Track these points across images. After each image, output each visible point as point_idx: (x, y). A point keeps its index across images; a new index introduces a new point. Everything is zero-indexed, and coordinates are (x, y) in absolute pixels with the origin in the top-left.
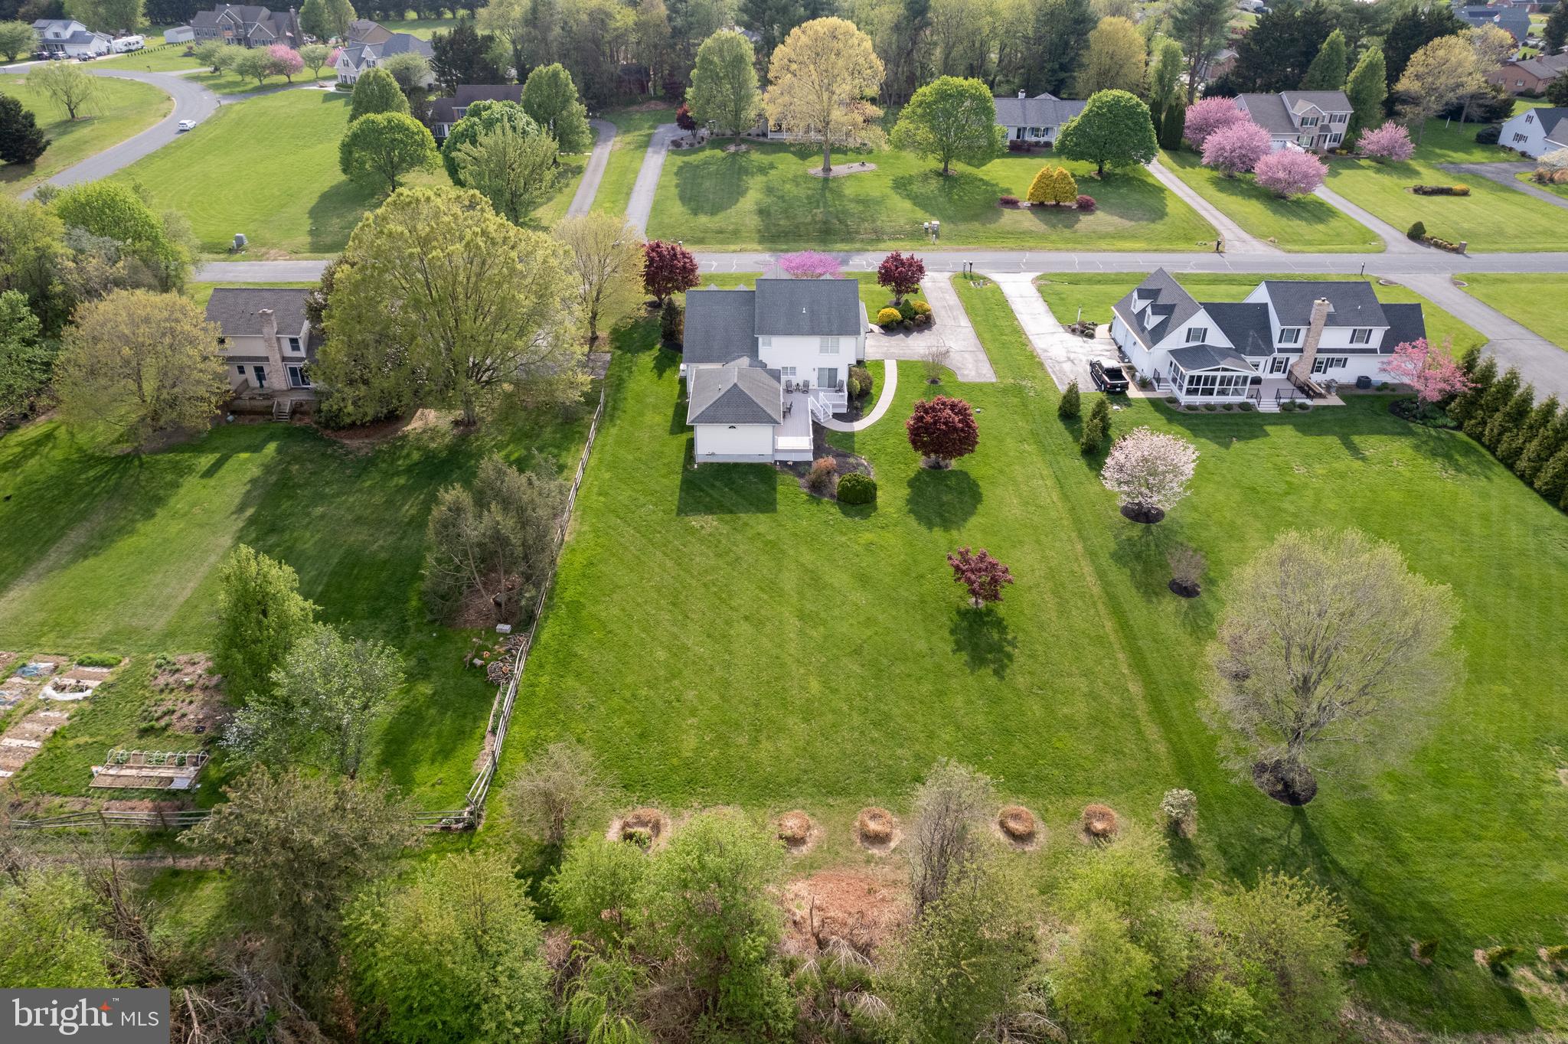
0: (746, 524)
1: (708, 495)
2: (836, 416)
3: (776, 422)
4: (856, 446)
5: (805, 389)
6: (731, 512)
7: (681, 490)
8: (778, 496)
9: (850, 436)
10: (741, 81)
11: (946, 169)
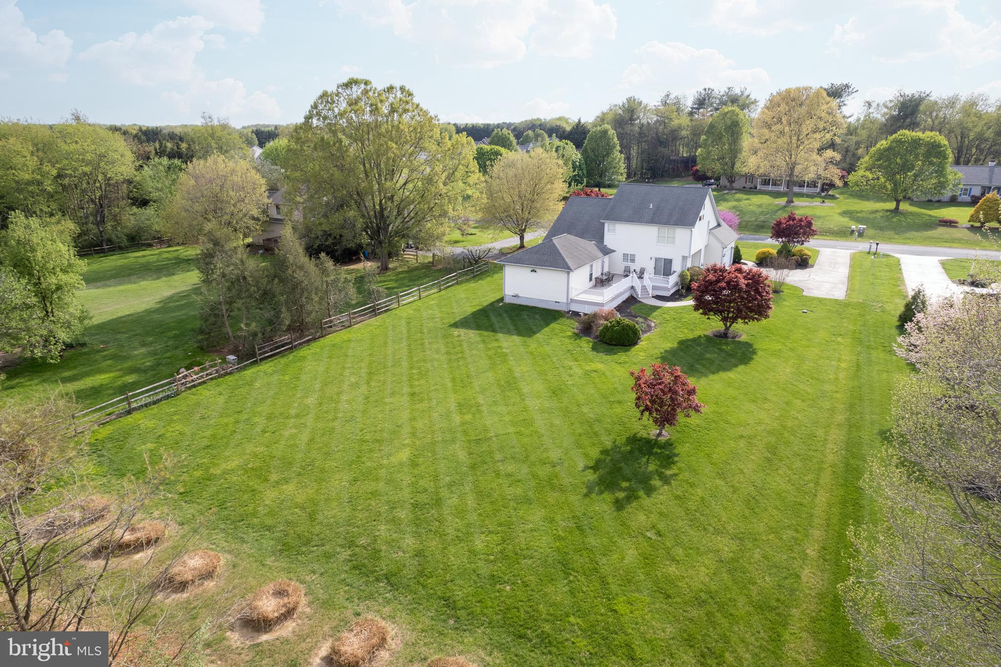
2: (657, 297)
9: (657, 308)
10: (735, 139)
11: (897, 208)
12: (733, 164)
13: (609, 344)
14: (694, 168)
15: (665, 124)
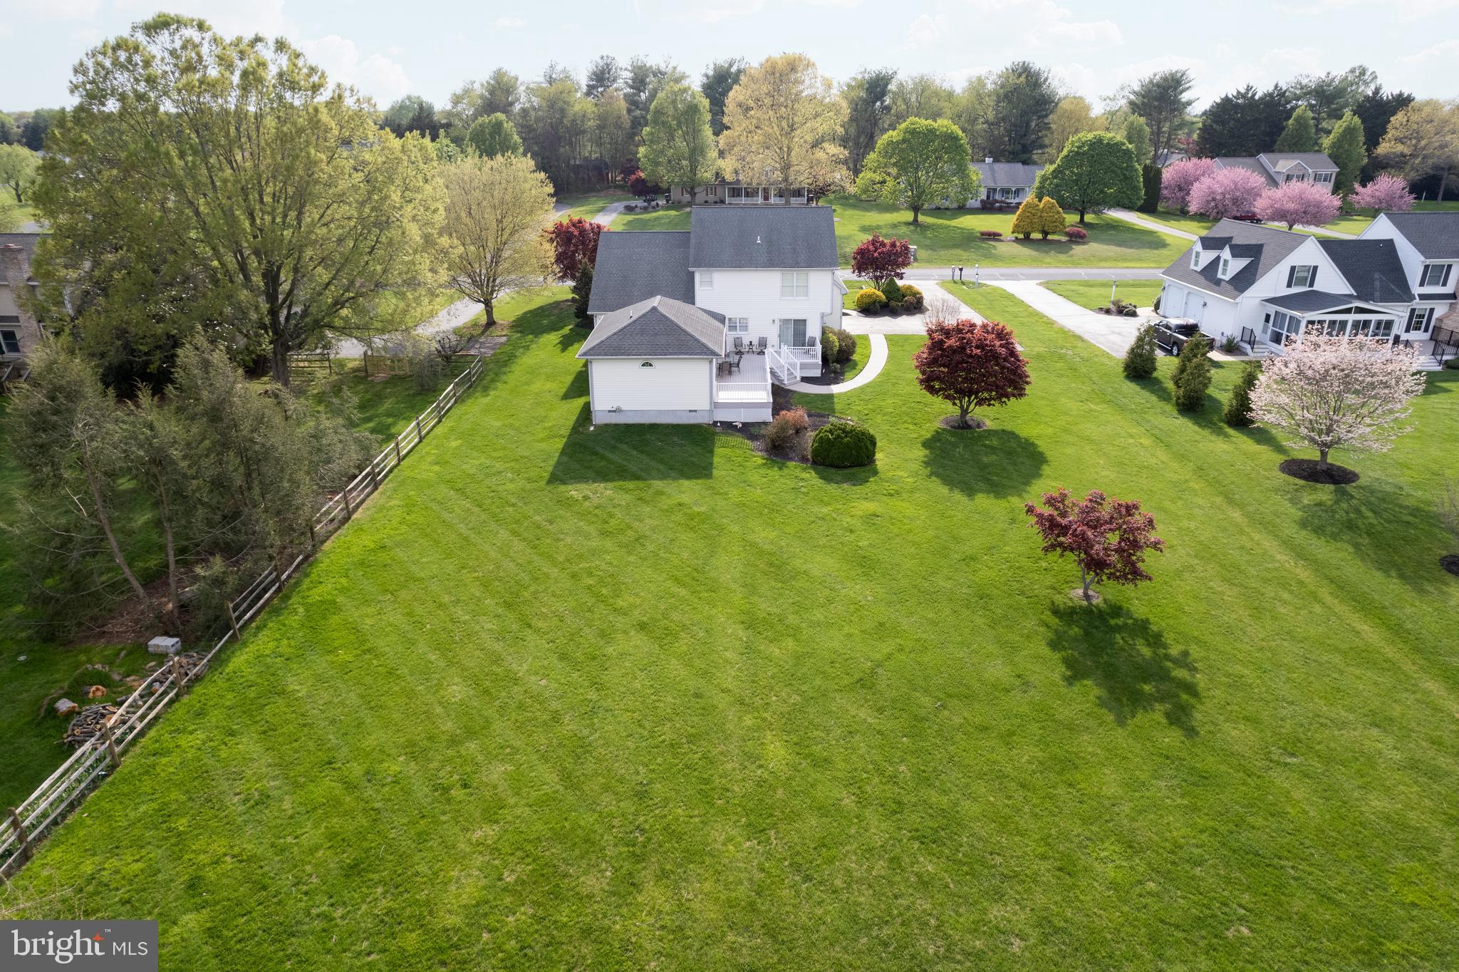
0: (661, 493)
1: (604, 458)
2: (806, 378)
3: (713, 353)
4: (838, 407)
5: (761, 348)
6: (638, 478)
8: (716, 460)
9: (831, 397)
10: (696, 132)
11: (916, 220)
12: (693, 170)
13: (838, 467)
14: (633, 177)
15: (563, 111)
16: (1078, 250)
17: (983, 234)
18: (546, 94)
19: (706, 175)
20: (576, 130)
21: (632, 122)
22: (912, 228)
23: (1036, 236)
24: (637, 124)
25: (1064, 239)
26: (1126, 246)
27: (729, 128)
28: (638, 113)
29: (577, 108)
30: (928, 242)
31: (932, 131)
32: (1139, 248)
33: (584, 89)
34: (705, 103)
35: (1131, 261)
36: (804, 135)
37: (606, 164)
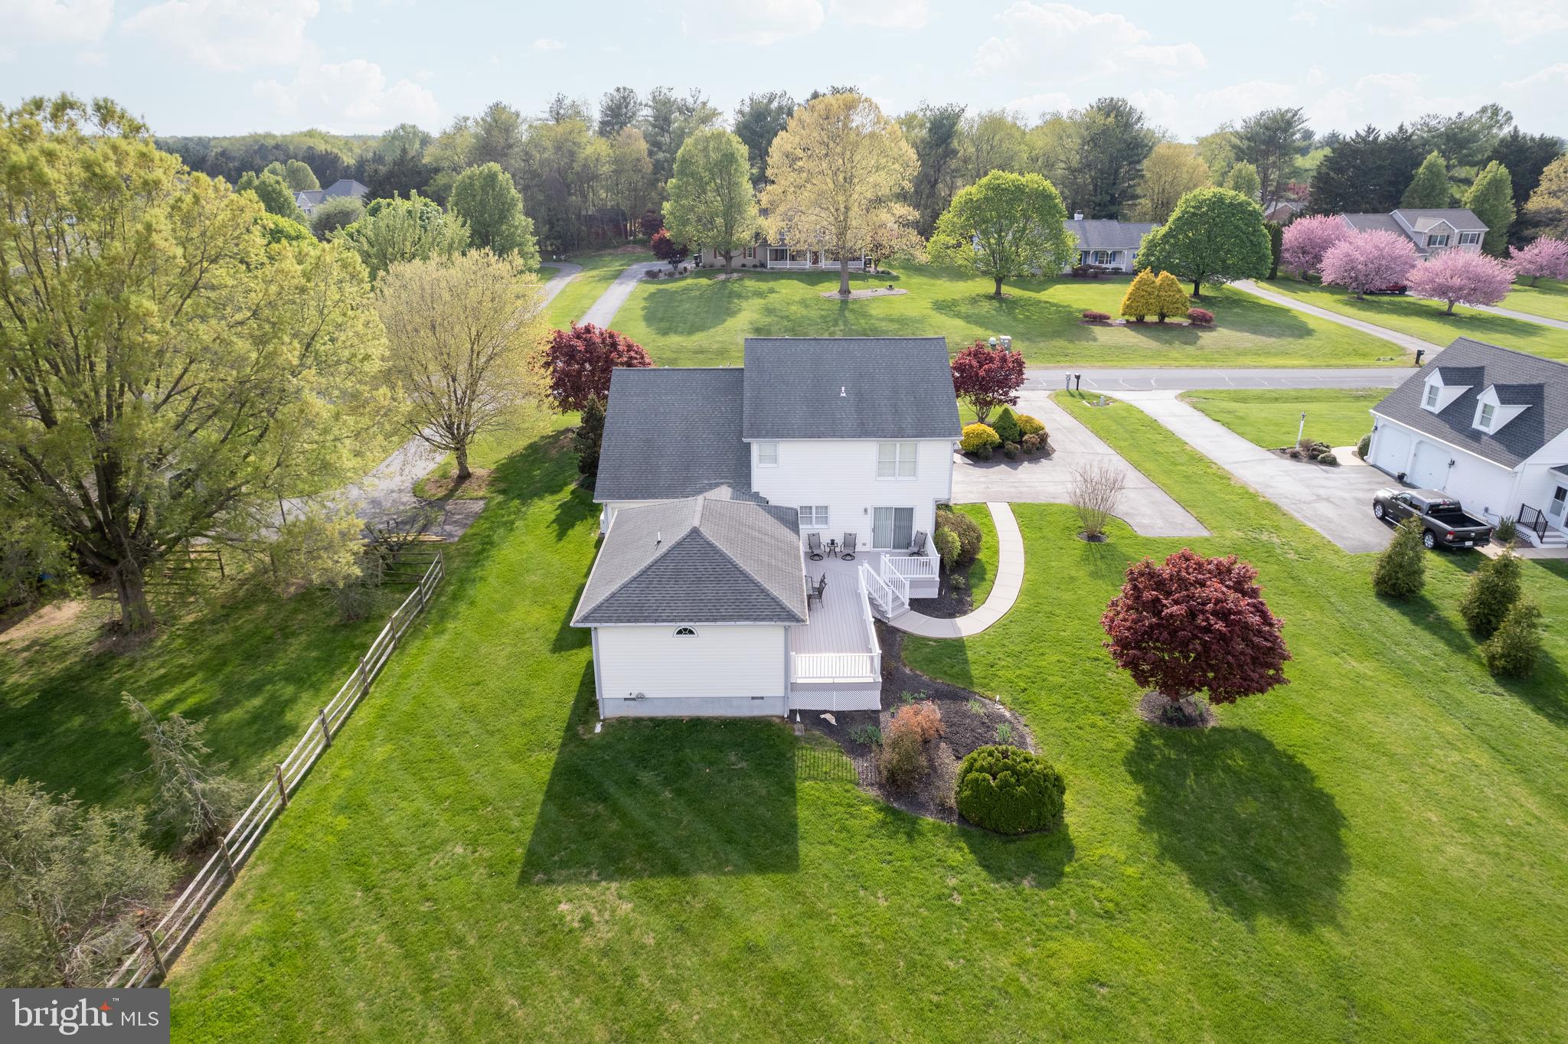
0: (715, 911)
1: (616, 810)
2: (917, 605)
3: (792, 617)
4: (976, 671)
5: (848, 551)
6: (673, 868)
7: (550, 795)
8: (802, 813)
9: (956, 647)
10: (732, 186)
11: (998, 292)
12: (729, 228)
14: (656, 236)
15: (572, 154)
16: (1206, 338)
17: (1085, 316)
18: (553, 134)
19: (744, 234)
20: (588, 176)
21: (654, 165)
22: (996, 304)
23: (1149, 318)
24: (662, 170)
25: (1186, 322)
26: (1263, 334)
27: (773, 182)
28: (661, 156)
29: (589, 150)
30: (1021, 328)
31: (1019, 189)
32: (1279, 336)
33: (596, 126)
34: (743, 150)
35: (1276, 355)
36: (863, 191)
37: (623, 214)
